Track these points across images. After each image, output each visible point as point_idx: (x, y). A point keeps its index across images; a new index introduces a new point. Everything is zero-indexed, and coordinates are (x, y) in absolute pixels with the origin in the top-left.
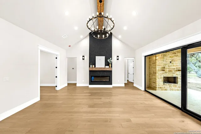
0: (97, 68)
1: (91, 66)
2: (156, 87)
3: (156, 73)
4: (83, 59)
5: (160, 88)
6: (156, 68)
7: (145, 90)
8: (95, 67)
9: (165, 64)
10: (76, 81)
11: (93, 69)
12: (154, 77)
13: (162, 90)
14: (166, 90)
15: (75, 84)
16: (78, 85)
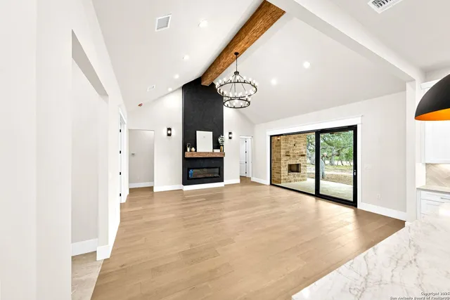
0: (200, 153)
1: (188, 149)
2: (281, 180)
3: (280, 160)
4: (169, 135)
5: (285, 179)
6: (280, 152)
7: (271, 184)
8: (196, 151)
9: (290, 148)
10: (153, 181)
11: (192, 154)
12: (277, 165)
13: (287, 182)
14: (290, 182)
15: (151, 188)
16: (156, 190)
